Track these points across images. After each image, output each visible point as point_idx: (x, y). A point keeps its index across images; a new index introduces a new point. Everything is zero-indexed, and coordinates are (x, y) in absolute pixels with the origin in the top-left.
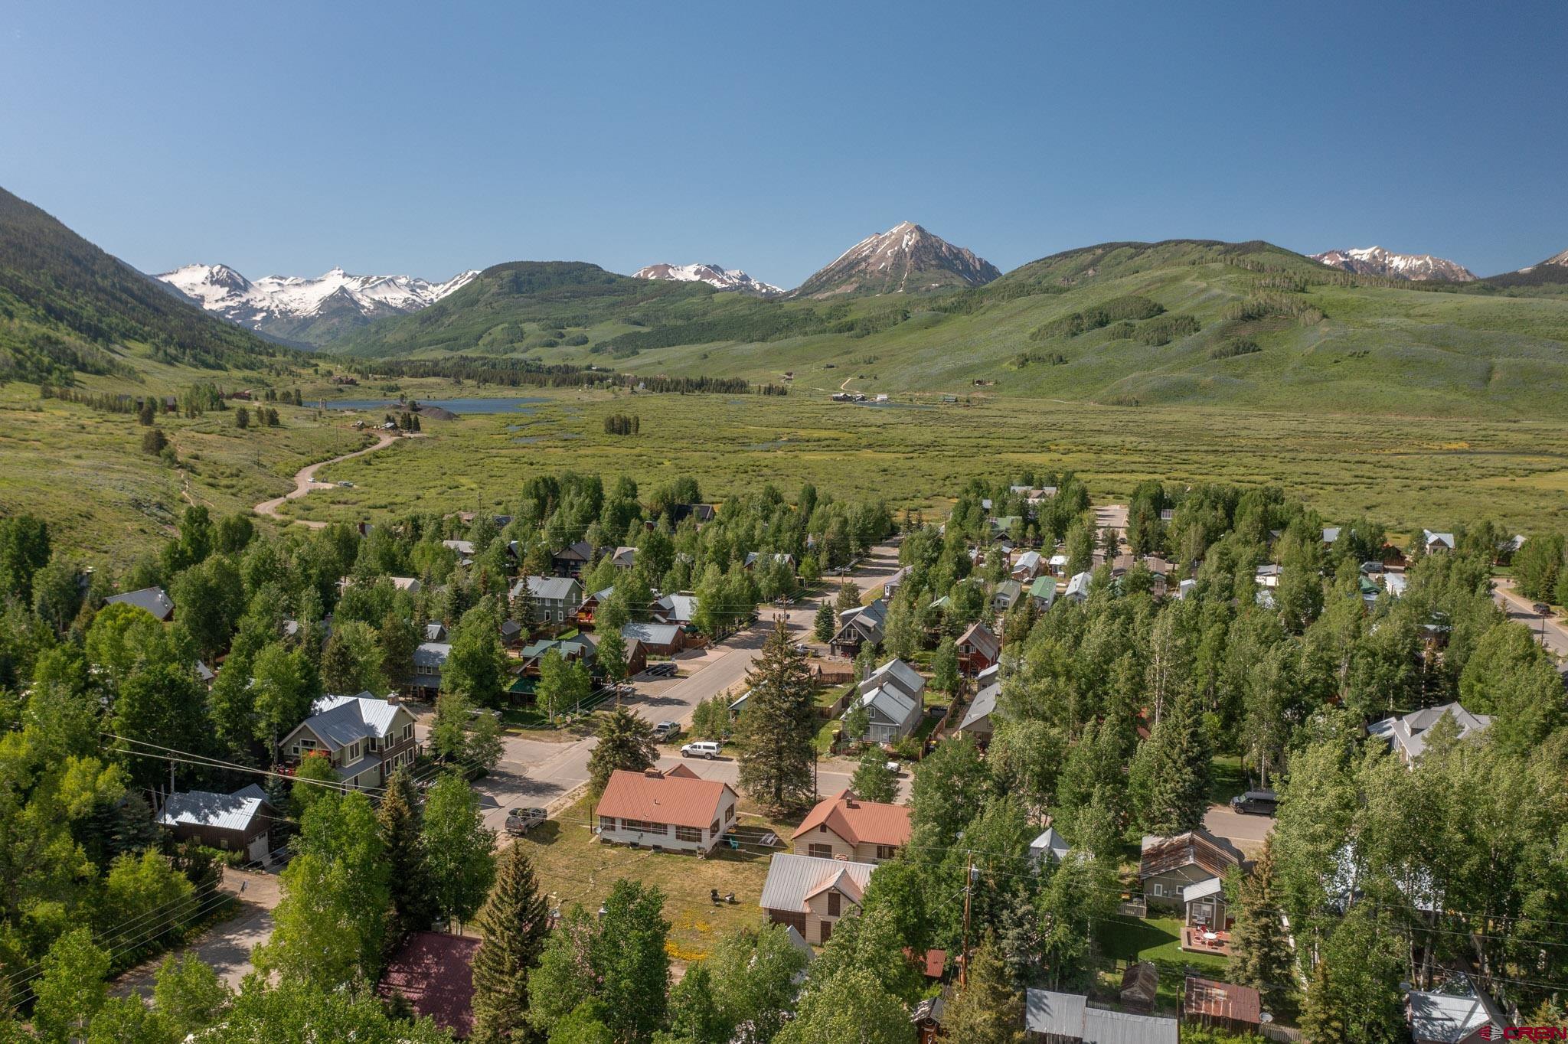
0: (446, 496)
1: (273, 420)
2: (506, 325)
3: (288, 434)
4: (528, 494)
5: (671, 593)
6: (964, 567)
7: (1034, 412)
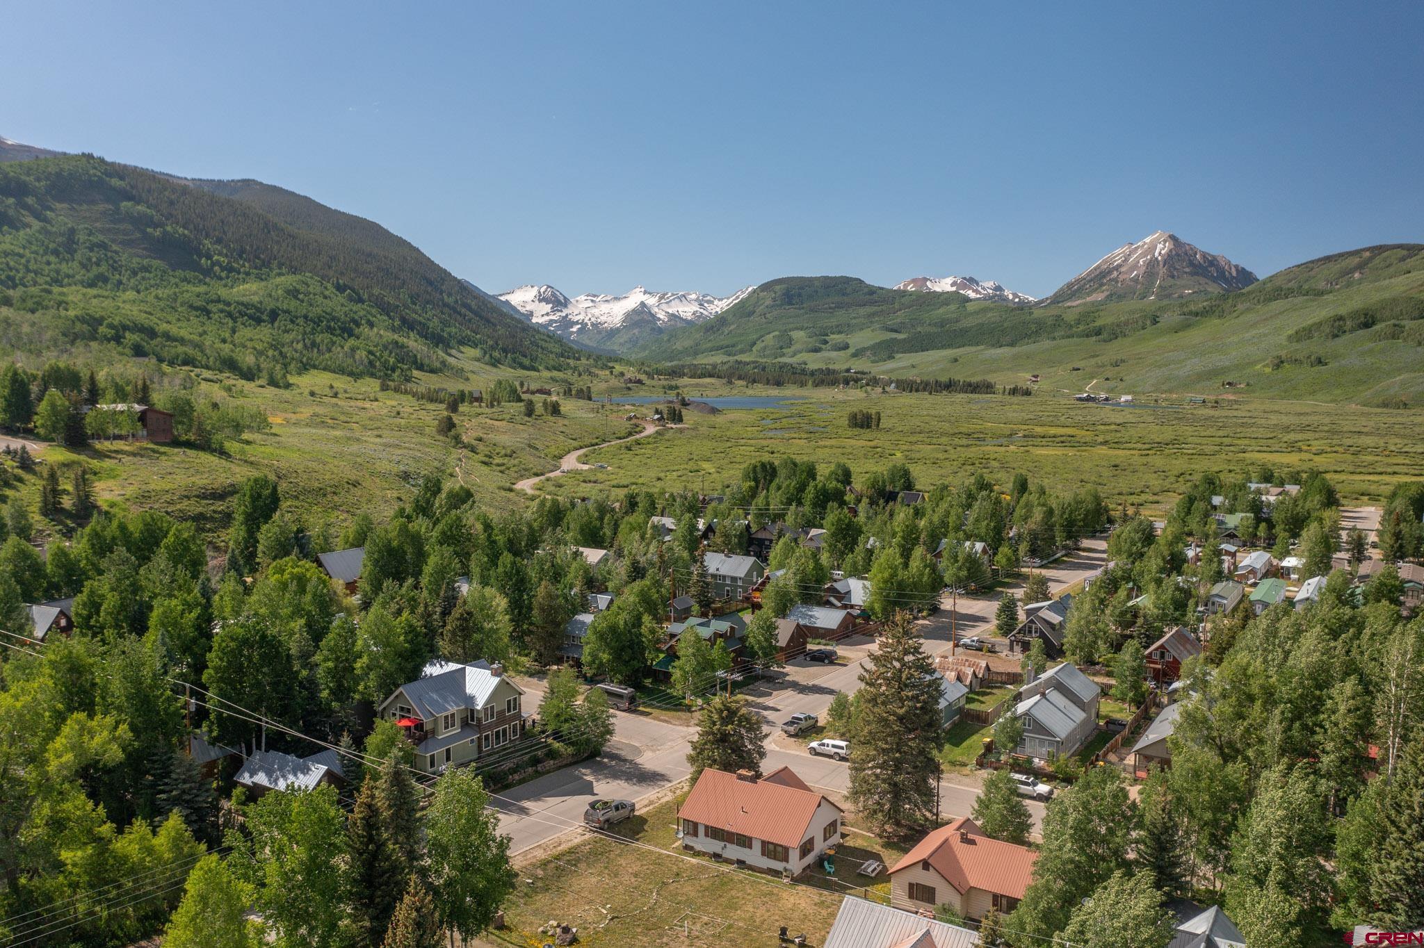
0: (683, 478)
1: (555, 410)
2: (777, 333)
3: (566, 422)
4: (746, 477)
5: (850, 576)
6: (1176, 563)
7: (1288, 414)
